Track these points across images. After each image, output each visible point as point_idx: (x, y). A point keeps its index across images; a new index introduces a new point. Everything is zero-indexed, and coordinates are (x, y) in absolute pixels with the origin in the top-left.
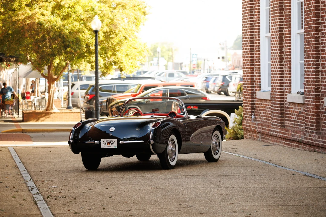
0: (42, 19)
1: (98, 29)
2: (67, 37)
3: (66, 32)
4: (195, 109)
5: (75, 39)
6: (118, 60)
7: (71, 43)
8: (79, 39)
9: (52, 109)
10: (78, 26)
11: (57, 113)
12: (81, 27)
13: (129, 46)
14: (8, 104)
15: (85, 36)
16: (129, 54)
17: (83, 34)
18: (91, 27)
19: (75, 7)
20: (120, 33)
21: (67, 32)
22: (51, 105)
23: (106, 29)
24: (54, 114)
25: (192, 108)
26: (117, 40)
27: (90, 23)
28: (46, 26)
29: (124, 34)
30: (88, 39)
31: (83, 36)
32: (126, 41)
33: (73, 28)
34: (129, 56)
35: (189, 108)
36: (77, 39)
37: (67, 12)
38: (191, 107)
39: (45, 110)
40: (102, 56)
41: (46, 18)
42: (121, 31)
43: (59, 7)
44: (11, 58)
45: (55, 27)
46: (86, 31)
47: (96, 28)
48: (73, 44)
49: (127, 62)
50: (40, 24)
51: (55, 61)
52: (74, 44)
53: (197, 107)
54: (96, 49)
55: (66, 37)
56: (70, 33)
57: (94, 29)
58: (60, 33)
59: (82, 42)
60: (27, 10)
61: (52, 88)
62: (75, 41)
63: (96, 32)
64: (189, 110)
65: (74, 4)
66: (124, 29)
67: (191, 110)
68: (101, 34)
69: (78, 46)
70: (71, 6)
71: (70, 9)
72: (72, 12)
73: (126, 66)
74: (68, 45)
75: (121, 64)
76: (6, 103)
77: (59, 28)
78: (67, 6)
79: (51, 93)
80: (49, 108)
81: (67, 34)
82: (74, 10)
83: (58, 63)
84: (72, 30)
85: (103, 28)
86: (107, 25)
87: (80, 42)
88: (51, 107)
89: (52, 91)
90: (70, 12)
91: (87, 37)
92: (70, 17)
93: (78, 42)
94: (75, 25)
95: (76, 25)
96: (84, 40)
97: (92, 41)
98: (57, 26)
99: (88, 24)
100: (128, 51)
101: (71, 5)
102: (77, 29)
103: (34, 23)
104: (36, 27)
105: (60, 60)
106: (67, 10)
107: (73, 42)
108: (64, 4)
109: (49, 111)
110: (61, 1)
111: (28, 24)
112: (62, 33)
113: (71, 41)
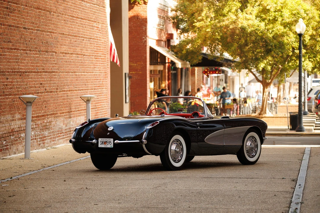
0: (245, 24)
1: (303, 33)
2: (270, 41)
3: (269, 36)
5: (278, 43)
7: (273, 47)
8: (283, 43)
9: (265, 113)
10: (282, 29)
11: (268, 117)
12: (285, 30)
15: (290, 40)
17: (288, 37)
18: (295, 31)
19: (282, 11)
21: (271, 36)
22: (264, 110)
24: (265, 118)
27: (295, 27)
28: (249, 30)
30: (292, 42)
31: (287, 40)
33: (277, 32)
36: (281, 43)
37: (274, 16)
39: (258, 114)
40: (310, 59)
41: (250, 22)
43: (265, 11)
44: (231, 63)
45: (258, 31)
46: (292, 35)
47: (301, 32)
48: (276, 48)
50: (243, 29)
51: (259, 65)
52: (277, 48)
54: (300, 52)
55: (268, 41)
56: (273, 37)
57: (298, 32)
58: (262, 38)
59: (286, 46)
60: (231, 15)
61: (266, 93)
63: (300, 35)
65: (281, 8)
68: (307, 37)
69: (280, 50)
70: (278, 10)
71: (277, 13)
72: (279, 15)
74: (271, 49)
77: (262, 32)
78: (272, 10)
79: (265, 98)
80: (262, 113)
81: (270, 38)
82: (281, 14)
83: (263, 67)
84: (276, 34)
85: (308, 31)
86: (313, 28)
87: (283, 45)
88: (264, 112)
89: (265, 95)
90: (277, 16)
92: (277, 20)
93: (281, 46)
94: (278, 29)
95: (280, 29)
96: (289, 44)
97: (296, 45)
98: (260, 30)
99: (293, 27)
101: (278, 8)
102: (281, 32)
103: (236, 28)
104: (237, 31)
105: (265, 64)
106: (273, 14)
107: (275, 46)
108: (269, 8)
109: (262, 115)
110: (267, 5)
111: (231, 29)
112: (264, 37)
113: (273, 45)
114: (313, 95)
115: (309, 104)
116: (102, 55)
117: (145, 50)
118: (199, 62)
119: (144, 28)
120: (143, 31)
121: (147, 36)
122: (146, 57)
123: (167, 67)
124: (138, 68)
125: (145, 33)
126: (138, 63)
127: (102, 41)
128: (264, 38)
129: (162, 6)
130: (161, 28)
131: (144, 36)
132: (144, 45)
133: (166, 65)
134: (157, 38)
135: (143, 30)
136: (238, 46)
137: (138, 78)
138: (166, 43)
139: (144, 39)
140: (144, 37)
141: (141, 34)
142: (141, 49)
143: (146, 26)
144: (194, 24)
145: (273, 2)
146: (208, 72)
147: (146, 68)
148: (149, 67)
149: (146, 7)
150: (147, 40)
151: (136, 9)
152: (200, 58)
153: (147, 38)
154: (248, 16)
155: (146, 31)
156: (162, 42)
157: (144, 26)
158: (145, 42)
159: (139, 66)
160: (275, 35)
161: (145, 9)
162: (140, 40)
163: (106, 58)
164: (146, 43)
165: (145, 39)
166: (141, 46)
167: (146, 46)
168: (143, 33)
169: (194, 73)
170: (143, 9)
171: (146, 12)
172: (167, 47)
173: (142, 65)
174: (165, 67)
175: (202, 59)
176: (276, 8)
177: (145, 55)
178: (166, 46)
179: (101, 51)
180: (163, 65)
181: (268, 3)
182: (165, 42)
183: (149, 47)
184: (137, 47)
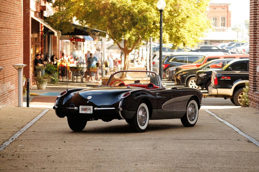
1: (163, 9)
2: (136, 16)
3: (135, 11)
4: (228, 79)
5: (143, 17)
6: (181, 35)
7: (139, 21)
8: (146, 17)
9: (126, 77)
10: (145, 5)
12: (148, 6)
13: (192, 23)
14: (93, 72)
15: (152, 14)
16: (191, 30)
17: (150, 12)
18: (157, 7)
20: (182, 12)
21: (136, 11)
23: (170, 8)
24: (127, 81)
25: (226, 78)
26: (180, 18)
27: (156, 4)
28: (118, 6)
29: (186, 13)
30: (154, 17)
31: (150, 15)
32: (189, 19)
33: (141, 7)
34: (191, 32)
35: (223, 78)
36: (145, 17)
38: (224, 77)
39: (120, 78)
40: (167, 31)
42: (183, 10)
44: (95, 33)
45: (126, 6)
46: (153, 10)
47: (161, 8)
48: (141, 21)
49: (188, 37)
50: (113, 4)
51: (126, 35)
52: (142, 22)
53: (230, 78)
54: (161, 25)
55: (134, 16)
56: (138, 12)
57: (159, 8)
58: (129, 13)
59: (149, 20)
61: (127, 59)
62: (142, 19)
63: (161, 11)
64: (223, 80)
66: (186, 8)
67: (224, 80)
68: (166, 13)
69: (144, 23)
73: (188, 41)
74: (136, 22)
75: (183, 39)
76: (91, 70)
77: (129, 8)
79: (126, 63)
80: (123, 76)
81: (136, 13)
83: (129, 37)
84: (141, 9)
85: (167, 8)
86: (171, 5)
87: (147, 19)
88: (125, 75)
89: (127, 61)
91: (153, 15)
93: (145, 19)
94: (143, 5)
95: (144, 5)
96: (151, 18)
97: (158, 19)
98: (127, 6)
99: (155, 4)
100: (190, 28)
102: (145, 8)
103: (108, 3)
104: (109, 7)
105: (131, 35)
107: (140, 19)
109: (123, 78)
111: (103, 4)
112: (131, 12)
113: (139, 18)
114: (157, 60)
115: (154, 67)
117: (28, 21)
120: (26, 4)
121: (30, 9)
122: (29, 27)
123: (40, 35)
125: (28, 5)
128: (131, 13)
130: (38, 1)
131: (27, 9)
132: (28, 16)
133: (39, 34)
134: (35, 10)
135: (26, 3)
136: (109, 19)
138: (39, 14)
139: (27, 11)
140: (27, 10)
143: (29, 0)
146: (74, 40)
147: (29, 36)
148: (31, 35)
150: (30, 12)
152: (73, 28)
153: (30, 11)
155: (29, 4)
156: (37, 13)
158: (28, 13)
160: (140, 10)
164: (29, 15)
167: (29, 17)
168: (26, 6)
169: (55, 40)
172: (40, 17)
173: (26, 33)
174: (39, 35)
175: (74, 29)
177: (28, 25)
178: (39, 17)
180: (37, 33)
182: (39, 13)
183: (31, 18)
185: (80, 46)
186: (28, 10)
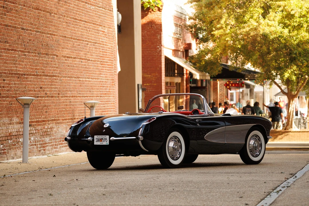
0: (267, 30)
2: (294, 49)
3: (293, 43)
9: (291, 127)
11: (294, 132)
19: (307, 16)
21: (295, 43)
22: (290, 123)
28: (272, 37)
33: (302, 39)
36: (306, 51)
37: (299, 22)
39: (284, 129)
41: (273, 29)
43: (290, 16)
48: (300, 56)
50: (265, 36)
52: (302, 57)
55: (292, 49)
56: (297, 44)
58: (285, 46)
60: (251, 21)
61: (292, 105)
62: (302, 53)
65: (306, 13)
70: (303, 16)
71: (302, 19)
72: (304, 21)
74: (295, 57)
78: (297, 15)
79: (291, 111)
80: (288, 127)
81: (294, 46)
82: (306, 19)
83: (288, 77)
84: (301, 41)
89: (291, 108)
90: (302, 22)
92: (302, 26)
95: (305, 36)
101: (303, 14)
102: (306, 39)
103: (258, 35)
104: (259, 39)
105: (290, 74)
106: (298, 20)
107: (300, 53)
108: (294, 13)
109: (288, 130)
110: (292, 10)
111: (252, 36)
112: (288, 44)
113: (298, 53)
116: (108, 61)
117: (159, 61)
118: (219, 73)
119: (158, 37)
120: (157, 40)
121: (162, 45)
122: (161, 67)
123: (185, 80)
124: (152, 79)
125: (160, 42)
126: (153, 74)
127: (109, 47)
128: (287, 46)
129: (179, 14)
130: (178, 37)
131: (158, 45)
132: (159, 55)
134: (174, 48)
135: (158, 38)
136: (260, 54)
137: (153, 90)
138: (183, 54)
139: (158, 48)
140: (158, 47)
141: (156, 43)
142: (155, 59)
143: (161, 35)
144: (212, 33)
145: (298, 7)
146: (230, 85)
147: (162, 79)
148: (164, 78)
149: (161, 14)
150: (162, 50)
151: (150, 16)
152: (220, 68)
153: (162, 48)
154: (270, 23)
155: (161, 40)
156: (179, 52)
157: (159, 35)
158: (159, 51)
159: (154, 77)
160: (299, 42)
161: (160, 17)
162: (154, 50)
163: (113, 64)
164: (161, 53)
165: (160, 49)
166: (155, 56)
167: (161, 56)
168: (157, 42)
169: (216, 87)
170: (158, 17)
171: (161, 19)
172: (185, 57)
173: (156, 76)
174: (183, 79)
175: (222, 70)
176: (301, 14)
177: (160, 66)
178: (183, 57)
179: (108, 56)
180: (181, 77)
181: (292, 8)
182: (183, 52)
183: (164, 57)
184: (151, 57)
185: (246, 94)
186: (160, 47)
